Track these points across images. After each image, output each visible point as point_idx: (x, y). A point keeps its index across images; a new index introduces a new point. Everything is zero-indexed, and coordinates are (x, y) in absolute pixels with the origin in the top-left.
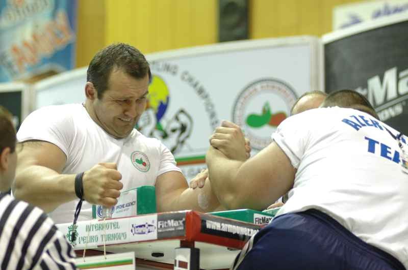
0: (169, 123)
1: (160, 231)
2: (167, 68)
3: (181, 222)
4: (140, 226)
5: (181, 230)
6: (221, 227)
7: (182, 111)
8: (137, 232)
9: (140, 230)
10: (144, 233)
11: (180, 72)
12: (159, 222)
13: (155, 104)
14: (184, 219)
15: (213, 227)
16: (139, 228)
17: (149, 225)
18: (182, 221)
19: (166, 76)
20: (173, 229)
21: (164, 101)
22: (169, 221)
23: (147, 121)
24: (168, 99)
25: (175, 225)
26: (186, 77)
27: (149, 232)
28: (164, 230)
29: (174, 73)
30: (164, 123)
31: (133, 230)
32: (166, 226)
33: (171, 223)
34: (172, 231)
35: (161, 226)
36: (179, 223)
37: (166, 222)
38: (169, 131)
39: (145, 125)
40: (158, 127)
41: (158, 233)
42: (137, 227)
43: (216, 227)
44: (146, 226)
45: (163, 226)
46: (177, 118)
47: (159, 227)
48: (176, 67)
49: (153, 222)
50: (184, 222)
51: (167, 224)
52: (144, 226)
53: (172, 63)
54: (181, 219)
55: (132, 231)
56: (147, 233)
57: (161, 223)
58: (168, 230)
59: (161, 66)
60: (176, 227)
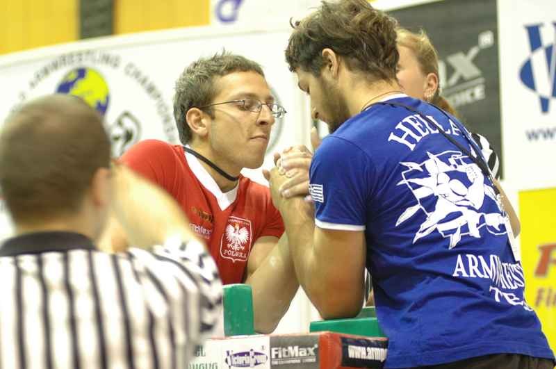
1: (276, 363)
2: (106, 59)
3: (311, 350)
4: (242, 354)
5: (310, 363)
6: (367, 354)
7: (127, 114)
8: (234, 363)
9: (241, 360)
10: (248, 366)
11: (123, 65)
12: (273, 349)
14: (316, 346)
15: (358, 356)
16: (238, 357)
17: (256, 354)
18: (313, 349)
19: (105, 69)
20: (299, 361)
21: (103, 101)
22: (290, 348)
24: (108, 98)
25: (301, 355)
26: (132, 71)
27: (256, 364)
28: (282, 362)
29: (116, 65)
31: (229, 360)
32: (284, 356)
33: (295, 351)
34: (296, 364)
35: (277, 355)
36: (308, 352)
37: (284, 350)
41: (273, 367)
42: (235, 355)
43: (361, 354)
44: (252, 354)
45: (280, 356)
46: (120, 123)
47: (273, 356)
49: (263, 348)
50: (315, 351)
51: (287, 353)
52: (248, 354)
53: (113, 53)
54: (312, 346)
55: (226, 361)
56: (252, 365)
57: (276, 351)
58: (289, 362)
59: (97, 56)
60: (302, 358)
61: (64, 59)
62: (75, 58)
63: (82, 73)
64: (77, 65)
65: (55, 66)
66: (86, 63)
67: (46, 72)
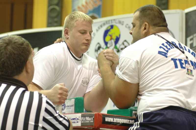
0: (120, 46)
1: (82, 122)
2: (120, 22)
3: (92, 118)
4: (74, 119)
5: (92, 123)
6: (114, 120)
7: (125, 41)
10: (75, 123)
11: (125, 24)
12: (82, 118)
13: (114, 37)
14: (94, 117)
15: (109, 121)
16: (72, 120)
17: (77, 119)
18: (93, 118)
19: (119, 26)
20: (89, 122)
21: (118, 36)
22: (86, 118)
23: (111, 45)
24: (120, 35)
25: (89, 120)
26: (127, 26)
27: (77, 122)
28: (84, 122)
29: (123, 24)
30: (118, 45)
32: (85, 120)
33: (88, 118)
34: (88, 123)
35: (83, 120)
36: (91, 119)
37: (85, 118)
38: (120, 49)
39: (110, 46)
40: (115, 47)
41: (82, 123)
42: (72, 119)
43: (111, 120)
44: (76, 119)
45: (84, 120)
46: (123, 44)
47: (82, 120)
48: (123, 22)
49: (79, 117)
50: (93, 119)
51: (86, 119)
52: (75, 119)
53: (122, 20)
54: (92, 117)
56: (76, 122)
57: (83, 118)
58: (86, 122)
59: (117, 22)
60: (90, 121)
61: (107, 22)
62: (110, 22)
63: (112, 27)
64: (111, 24)
65: (104, 24)
66: (113, 24)
67: (101, 26)
